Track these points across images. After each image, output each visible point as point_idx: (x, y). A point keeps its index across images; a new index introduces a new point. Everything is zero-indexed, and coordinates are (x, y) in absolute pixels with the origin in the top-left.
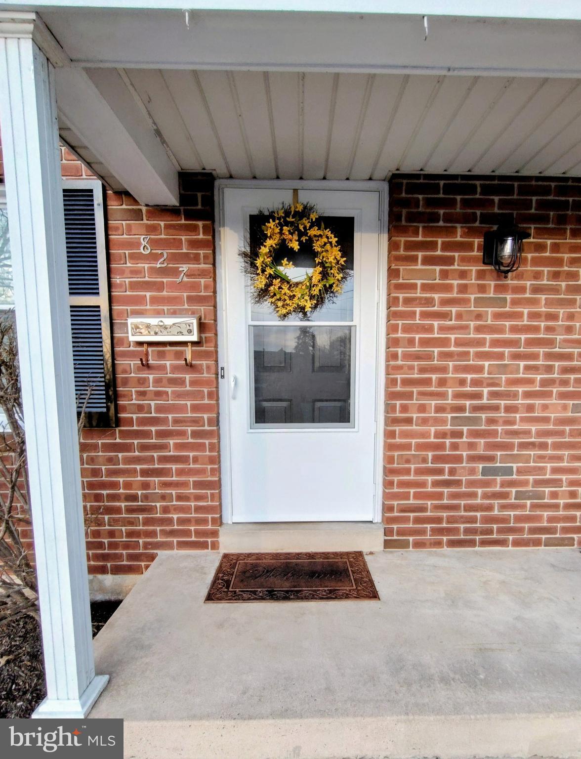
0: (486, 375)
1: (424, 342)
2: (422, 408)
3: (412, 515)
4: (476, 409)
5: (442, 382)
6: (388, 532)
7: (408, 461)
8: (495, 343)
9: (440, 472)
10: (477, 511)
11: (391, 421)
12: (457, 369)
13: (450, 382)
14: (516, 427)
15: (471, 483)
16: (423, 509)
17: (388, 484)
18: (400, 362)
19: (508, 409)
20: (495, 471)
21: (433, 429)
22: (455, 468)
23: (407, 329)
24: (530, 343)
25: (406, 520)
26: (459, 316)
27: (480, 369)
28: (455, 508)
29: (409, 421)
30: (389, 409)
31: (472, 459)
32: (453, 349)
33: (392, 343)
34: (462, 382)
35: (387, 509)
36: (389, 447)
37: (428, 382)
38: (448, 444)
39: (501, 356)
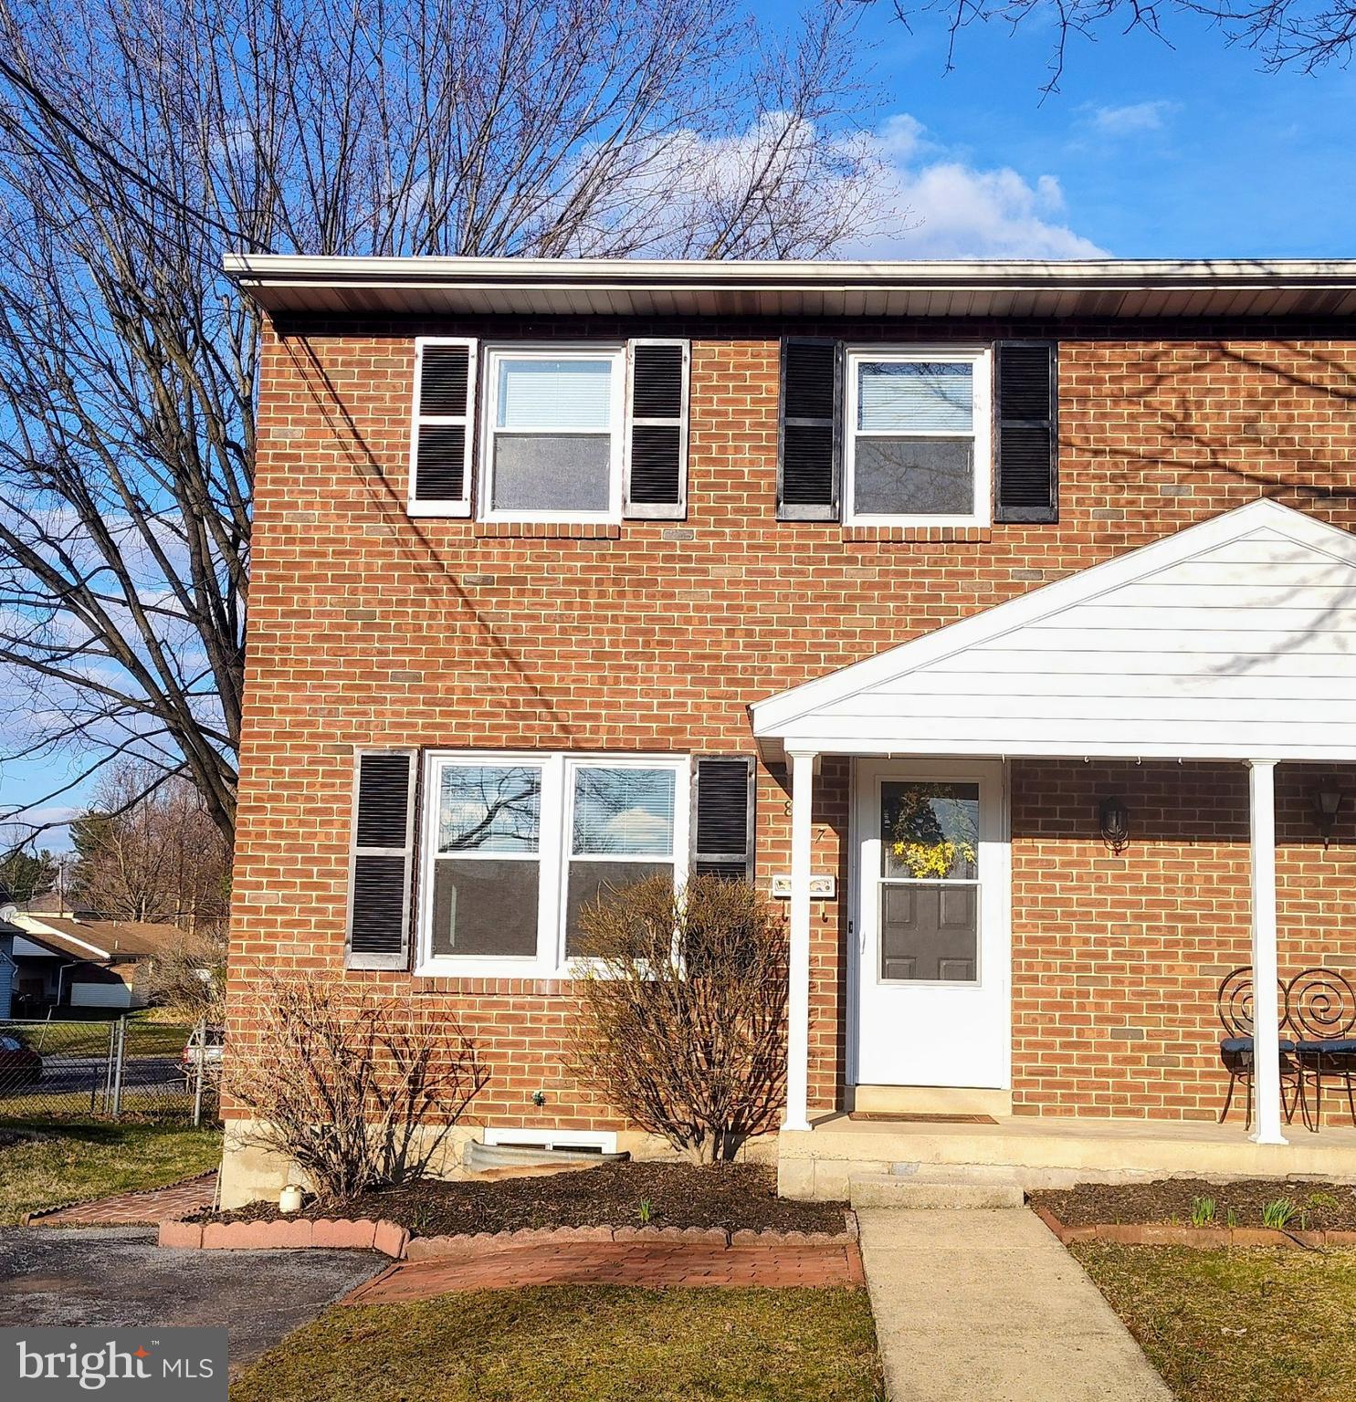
0: (1109, 935)
1: (1046, 902)
2: (1047, 967)
3: (1041, 1078)
4: (1101, 968)
5: (1066, 941)
6: (1016, 1096)
7: (1035, 1021)
8: (1116, 904)
9: (1068, 1033)
10: (1108, 1076)
11: (1017, 979)
12: (1080, 928)
13: (1073, 942)
14: (1144, 988)
15: (1100, 1046)
16: (1052, 1073)
17: (1016, 1044)
18: (1024, 921)
19: (1134, 969)
20: (1126, 1034)
21: (1059, 988)
22: (1082, 1029)
23: (1030, 889)
24: (1151, 904)
25: (1035, 1084)
26: (1080, 878)
27: (1103, 929)
28: (1086, 1072)
29: (1035, 979)
30: (1016, 966)
31: (1099, 1020)
32: (1075, 909)
33: (1017, 901)
34: (1086, 941)
35: (1016, 1071)
36: (1016, 1006)
37: (1052, 940)
38: (1075, 1004)
39: (1123, 917)
